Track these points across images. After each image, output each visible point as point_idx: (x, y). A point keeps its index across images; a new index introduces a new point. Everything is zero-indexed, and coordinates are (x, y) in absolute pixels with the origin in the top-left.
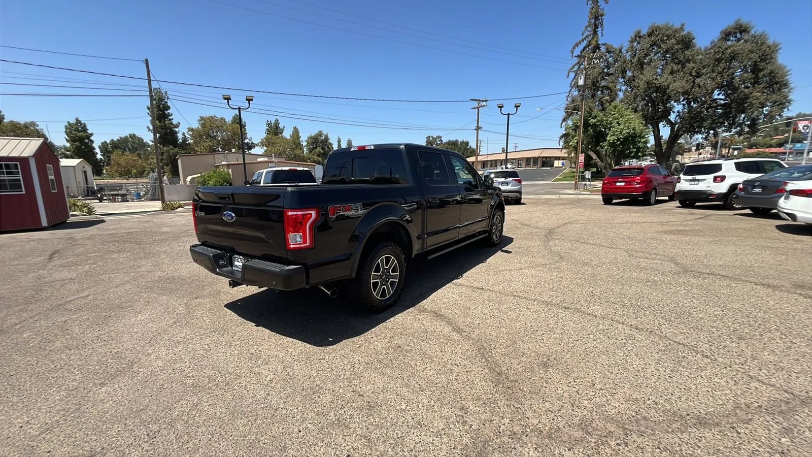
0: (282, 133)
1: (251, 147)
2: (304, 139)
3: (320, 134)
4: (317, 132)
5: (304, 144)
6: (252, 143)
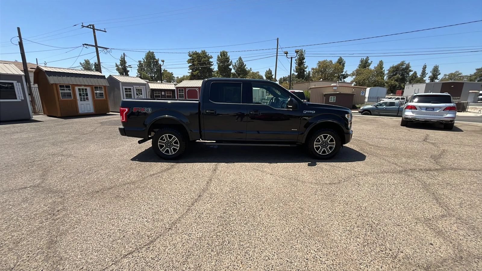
0: (369, 66)
1: (345, 77)
2: (386, 69)
3: (402, 64)
4: (399, 63)
5: (386, 72)
6: (347, 74)
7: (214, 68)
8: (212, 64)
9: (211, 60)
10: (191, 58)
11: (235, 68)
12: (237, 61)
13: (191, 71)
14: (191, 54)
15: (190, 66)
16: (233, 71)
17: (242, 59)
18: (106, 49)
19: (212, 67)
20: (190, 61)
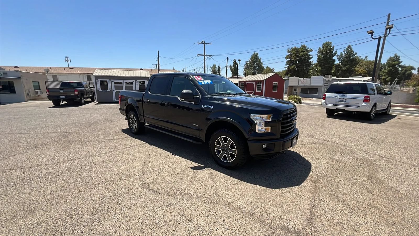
7: (313, 61)
8: (311, 57)
9: (310, 53)
10: (289, 54)
11: (340, 59)
12: (345, 50)
13: (288, 66)
14: (290, 50)
15: (287, 62)
16: (337, 62)
17: (352, 47)
18: (210, 56)
19: (311, 60)
20: (288, 57)
